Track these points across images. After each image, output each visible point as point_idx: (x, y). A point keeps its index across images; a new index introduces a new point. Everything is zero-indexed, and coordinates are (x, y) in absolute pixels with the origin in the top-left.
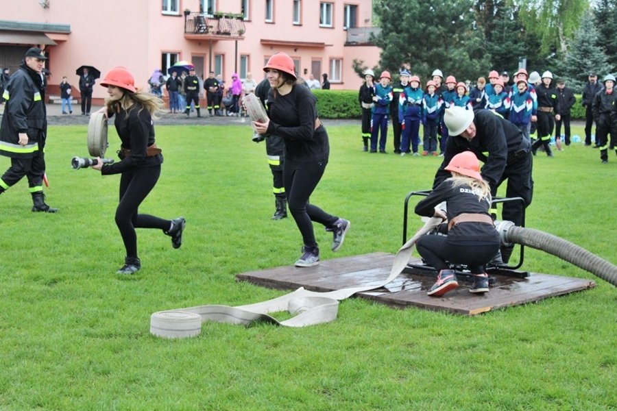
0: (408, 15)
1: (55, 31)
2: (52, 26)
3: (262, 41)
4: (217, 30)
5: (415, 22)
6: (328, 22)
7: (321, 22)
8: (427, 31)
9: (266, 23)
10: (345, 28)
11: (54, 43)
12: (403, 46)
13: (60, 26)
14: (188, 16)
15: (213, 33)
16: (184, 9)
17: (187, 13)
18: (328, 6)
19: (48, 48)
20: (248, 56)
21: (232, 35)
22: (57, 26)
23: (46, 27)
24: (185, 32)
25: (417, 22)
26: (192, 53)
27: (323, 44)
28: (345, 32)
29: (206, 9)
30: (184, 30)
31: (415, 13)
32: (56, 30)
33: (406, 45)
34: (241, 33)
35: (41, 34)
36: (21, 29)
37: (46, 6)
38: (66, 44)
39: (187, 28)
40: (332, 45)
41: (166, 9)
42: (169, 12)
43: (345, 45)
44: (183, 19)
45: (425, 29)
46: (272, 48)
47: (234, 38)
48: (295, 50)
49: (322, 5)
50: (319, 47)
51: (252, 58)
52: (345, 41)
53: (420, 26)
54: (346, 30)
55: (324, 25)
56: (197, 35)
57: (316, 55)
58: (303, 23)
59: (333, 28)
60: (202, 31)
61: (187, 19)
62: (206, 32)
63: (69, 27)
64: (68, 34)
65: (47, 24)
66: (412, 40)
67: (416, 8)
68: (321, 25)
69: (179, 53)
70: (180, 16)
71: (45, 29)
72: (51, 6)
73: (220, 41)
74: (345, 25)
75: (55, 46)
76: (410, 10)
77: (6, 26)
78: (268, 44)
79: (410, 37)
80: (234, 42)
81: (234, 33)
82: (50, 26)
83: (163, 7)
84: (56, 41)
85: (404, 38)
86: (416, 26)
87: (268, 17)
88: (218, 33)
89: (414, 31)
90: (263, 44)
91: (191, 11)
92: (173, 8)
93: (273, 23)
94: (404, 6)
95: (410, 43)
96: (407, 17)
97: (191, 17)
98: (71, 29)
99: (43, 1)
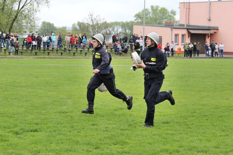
1: (213, 29)
11: (214, 33)
19: (211, 35)
22: (213, 27)
23: (209, 27)
35: (210, 30)
37: (210, 20)
38: (216, 33)
63: (218, 27)
64: (218, 30)
72: (211, 20)
77: (194, 27)
82: (211, 27)
84: (214, 32)
98: (219, 28)
99: (208, 18)
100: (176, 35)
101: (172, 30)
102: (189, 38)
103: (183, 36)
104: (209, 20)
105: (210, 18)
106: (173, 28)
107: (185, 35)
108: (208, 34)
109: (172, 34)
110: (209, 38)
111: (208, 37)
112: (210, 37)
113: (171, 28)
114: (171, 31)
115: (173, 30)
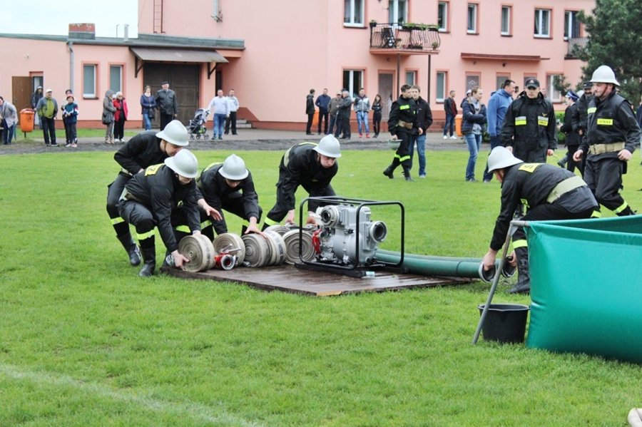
0: (615, 22)
1: (228, 48)
2: (226, 41)
3: (463, 54)
4: (409, 43)
5: (622, 30)
6: (545, 32)
7: (536, 32)
8: (638, 41)
9: (468, 34)
10: (566, 38)
11: (226, 61)
12: (609, 59)
13: (233, 41)
14: (374, 28)
15: (404, 46)
16: (369, 21)
17: (373, 25)
18: (545, 13)
19: (219, 66)
20: (446, 72)
21: (424, 49)
22: (230, 41)
23: (218, 42)
24: (371, 46)
25: (624, 31)
26: (379, 70)
27: (538, 57)
28: (566, 43)
29: (396, 20)
30: (369, 44)
31: (622, 20)
32: (230, 45)
33: (612, 58)
34: (435, 46)
35: (213, 50)
36: (194, 46)
37: (219, 20)
38: (240, 61)
39: (373, 41)
40: (549, 59)
41: (349, 21)
42: (352, 24)
43: (566, 59)
44: (368, 31)
45: (635, 38)
46: (474, 63)
47: (426, 52)
48: (504, 65)
49: (537, 12)
50: (534, 61)
51: (451, 75)
52: (566, 53)
53: (630, 36)
54: (567, 41)
55: (540, 35)
56: (384, 50)
57: (529, 70)
58: (514, 34)
59: (551, 39)
60: (391, 45)
61: (373, 32)
62: (395, 45)
63: (243, 42)
64: (242, 50)
65: (221, 39)
66: (620, 51)
67: (624, 15)
68: (536, 35)
69: (364, 70)
70: (365, 28)
71: (217, 44)
72: (224, 19)
73: (412, 56)
74: (566, 35)
75: (227, 63)
76: (616, 17)
77: (177, 42)
78: (469, 58)
79: (617, 48)
80: (427, 56)
81: (427, 47)
82: (223, 41)
83: (345, 19)
84: (226, 58)
85: (609, 50)
86: (624, 36)
87: (470, 27)
88: (410, 47)
89: (622, 41)
90: (464, 59)
91: (378, 22)
92: (358, 20)
93: (477, 34)
94: (610, 12)
95: (617, 56)
96: (614, 25)
97: (378, 29)
98: (246, 45)
99: (215, 14)
100: (90, 68)
101: (71, 51)
102: (136, 76)
103: (116, 69)
104: (217, 21)
105: (220, 12)
106: (75, 43)
107: (123, 66)
108: (209, 64)
109: (71, 63)
110: (213, 76)
111: (209, 74)
112: (214, 73)
113: (68, 44)
114: (68, 55)
115: (75, 48)
